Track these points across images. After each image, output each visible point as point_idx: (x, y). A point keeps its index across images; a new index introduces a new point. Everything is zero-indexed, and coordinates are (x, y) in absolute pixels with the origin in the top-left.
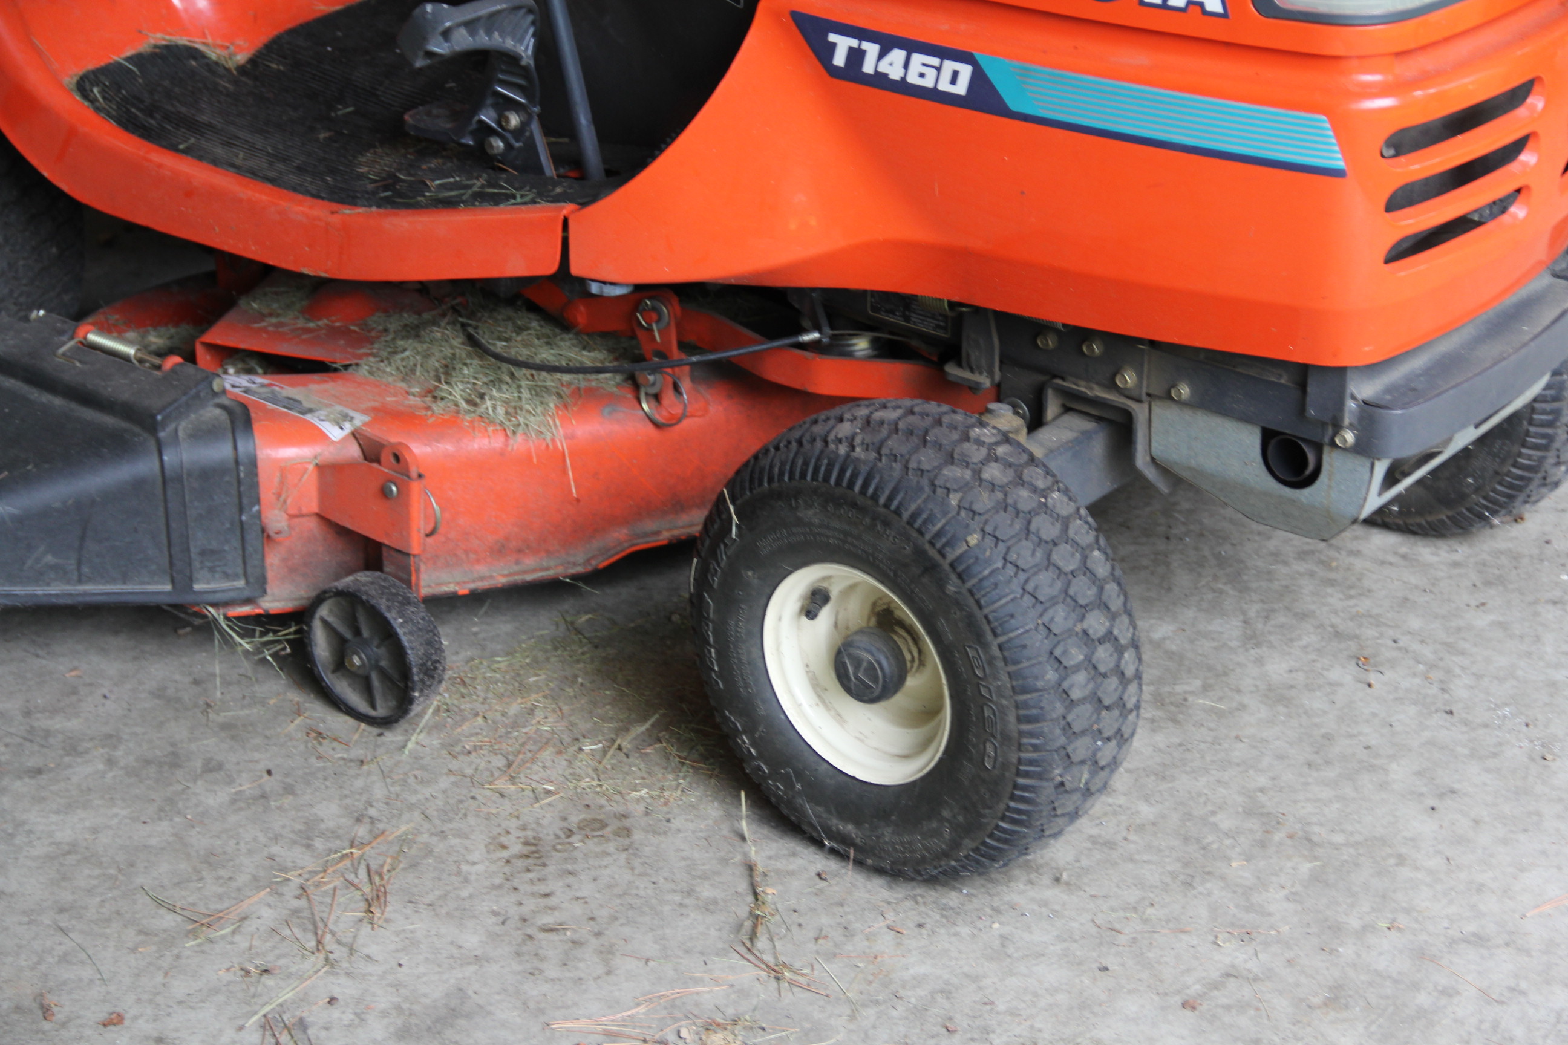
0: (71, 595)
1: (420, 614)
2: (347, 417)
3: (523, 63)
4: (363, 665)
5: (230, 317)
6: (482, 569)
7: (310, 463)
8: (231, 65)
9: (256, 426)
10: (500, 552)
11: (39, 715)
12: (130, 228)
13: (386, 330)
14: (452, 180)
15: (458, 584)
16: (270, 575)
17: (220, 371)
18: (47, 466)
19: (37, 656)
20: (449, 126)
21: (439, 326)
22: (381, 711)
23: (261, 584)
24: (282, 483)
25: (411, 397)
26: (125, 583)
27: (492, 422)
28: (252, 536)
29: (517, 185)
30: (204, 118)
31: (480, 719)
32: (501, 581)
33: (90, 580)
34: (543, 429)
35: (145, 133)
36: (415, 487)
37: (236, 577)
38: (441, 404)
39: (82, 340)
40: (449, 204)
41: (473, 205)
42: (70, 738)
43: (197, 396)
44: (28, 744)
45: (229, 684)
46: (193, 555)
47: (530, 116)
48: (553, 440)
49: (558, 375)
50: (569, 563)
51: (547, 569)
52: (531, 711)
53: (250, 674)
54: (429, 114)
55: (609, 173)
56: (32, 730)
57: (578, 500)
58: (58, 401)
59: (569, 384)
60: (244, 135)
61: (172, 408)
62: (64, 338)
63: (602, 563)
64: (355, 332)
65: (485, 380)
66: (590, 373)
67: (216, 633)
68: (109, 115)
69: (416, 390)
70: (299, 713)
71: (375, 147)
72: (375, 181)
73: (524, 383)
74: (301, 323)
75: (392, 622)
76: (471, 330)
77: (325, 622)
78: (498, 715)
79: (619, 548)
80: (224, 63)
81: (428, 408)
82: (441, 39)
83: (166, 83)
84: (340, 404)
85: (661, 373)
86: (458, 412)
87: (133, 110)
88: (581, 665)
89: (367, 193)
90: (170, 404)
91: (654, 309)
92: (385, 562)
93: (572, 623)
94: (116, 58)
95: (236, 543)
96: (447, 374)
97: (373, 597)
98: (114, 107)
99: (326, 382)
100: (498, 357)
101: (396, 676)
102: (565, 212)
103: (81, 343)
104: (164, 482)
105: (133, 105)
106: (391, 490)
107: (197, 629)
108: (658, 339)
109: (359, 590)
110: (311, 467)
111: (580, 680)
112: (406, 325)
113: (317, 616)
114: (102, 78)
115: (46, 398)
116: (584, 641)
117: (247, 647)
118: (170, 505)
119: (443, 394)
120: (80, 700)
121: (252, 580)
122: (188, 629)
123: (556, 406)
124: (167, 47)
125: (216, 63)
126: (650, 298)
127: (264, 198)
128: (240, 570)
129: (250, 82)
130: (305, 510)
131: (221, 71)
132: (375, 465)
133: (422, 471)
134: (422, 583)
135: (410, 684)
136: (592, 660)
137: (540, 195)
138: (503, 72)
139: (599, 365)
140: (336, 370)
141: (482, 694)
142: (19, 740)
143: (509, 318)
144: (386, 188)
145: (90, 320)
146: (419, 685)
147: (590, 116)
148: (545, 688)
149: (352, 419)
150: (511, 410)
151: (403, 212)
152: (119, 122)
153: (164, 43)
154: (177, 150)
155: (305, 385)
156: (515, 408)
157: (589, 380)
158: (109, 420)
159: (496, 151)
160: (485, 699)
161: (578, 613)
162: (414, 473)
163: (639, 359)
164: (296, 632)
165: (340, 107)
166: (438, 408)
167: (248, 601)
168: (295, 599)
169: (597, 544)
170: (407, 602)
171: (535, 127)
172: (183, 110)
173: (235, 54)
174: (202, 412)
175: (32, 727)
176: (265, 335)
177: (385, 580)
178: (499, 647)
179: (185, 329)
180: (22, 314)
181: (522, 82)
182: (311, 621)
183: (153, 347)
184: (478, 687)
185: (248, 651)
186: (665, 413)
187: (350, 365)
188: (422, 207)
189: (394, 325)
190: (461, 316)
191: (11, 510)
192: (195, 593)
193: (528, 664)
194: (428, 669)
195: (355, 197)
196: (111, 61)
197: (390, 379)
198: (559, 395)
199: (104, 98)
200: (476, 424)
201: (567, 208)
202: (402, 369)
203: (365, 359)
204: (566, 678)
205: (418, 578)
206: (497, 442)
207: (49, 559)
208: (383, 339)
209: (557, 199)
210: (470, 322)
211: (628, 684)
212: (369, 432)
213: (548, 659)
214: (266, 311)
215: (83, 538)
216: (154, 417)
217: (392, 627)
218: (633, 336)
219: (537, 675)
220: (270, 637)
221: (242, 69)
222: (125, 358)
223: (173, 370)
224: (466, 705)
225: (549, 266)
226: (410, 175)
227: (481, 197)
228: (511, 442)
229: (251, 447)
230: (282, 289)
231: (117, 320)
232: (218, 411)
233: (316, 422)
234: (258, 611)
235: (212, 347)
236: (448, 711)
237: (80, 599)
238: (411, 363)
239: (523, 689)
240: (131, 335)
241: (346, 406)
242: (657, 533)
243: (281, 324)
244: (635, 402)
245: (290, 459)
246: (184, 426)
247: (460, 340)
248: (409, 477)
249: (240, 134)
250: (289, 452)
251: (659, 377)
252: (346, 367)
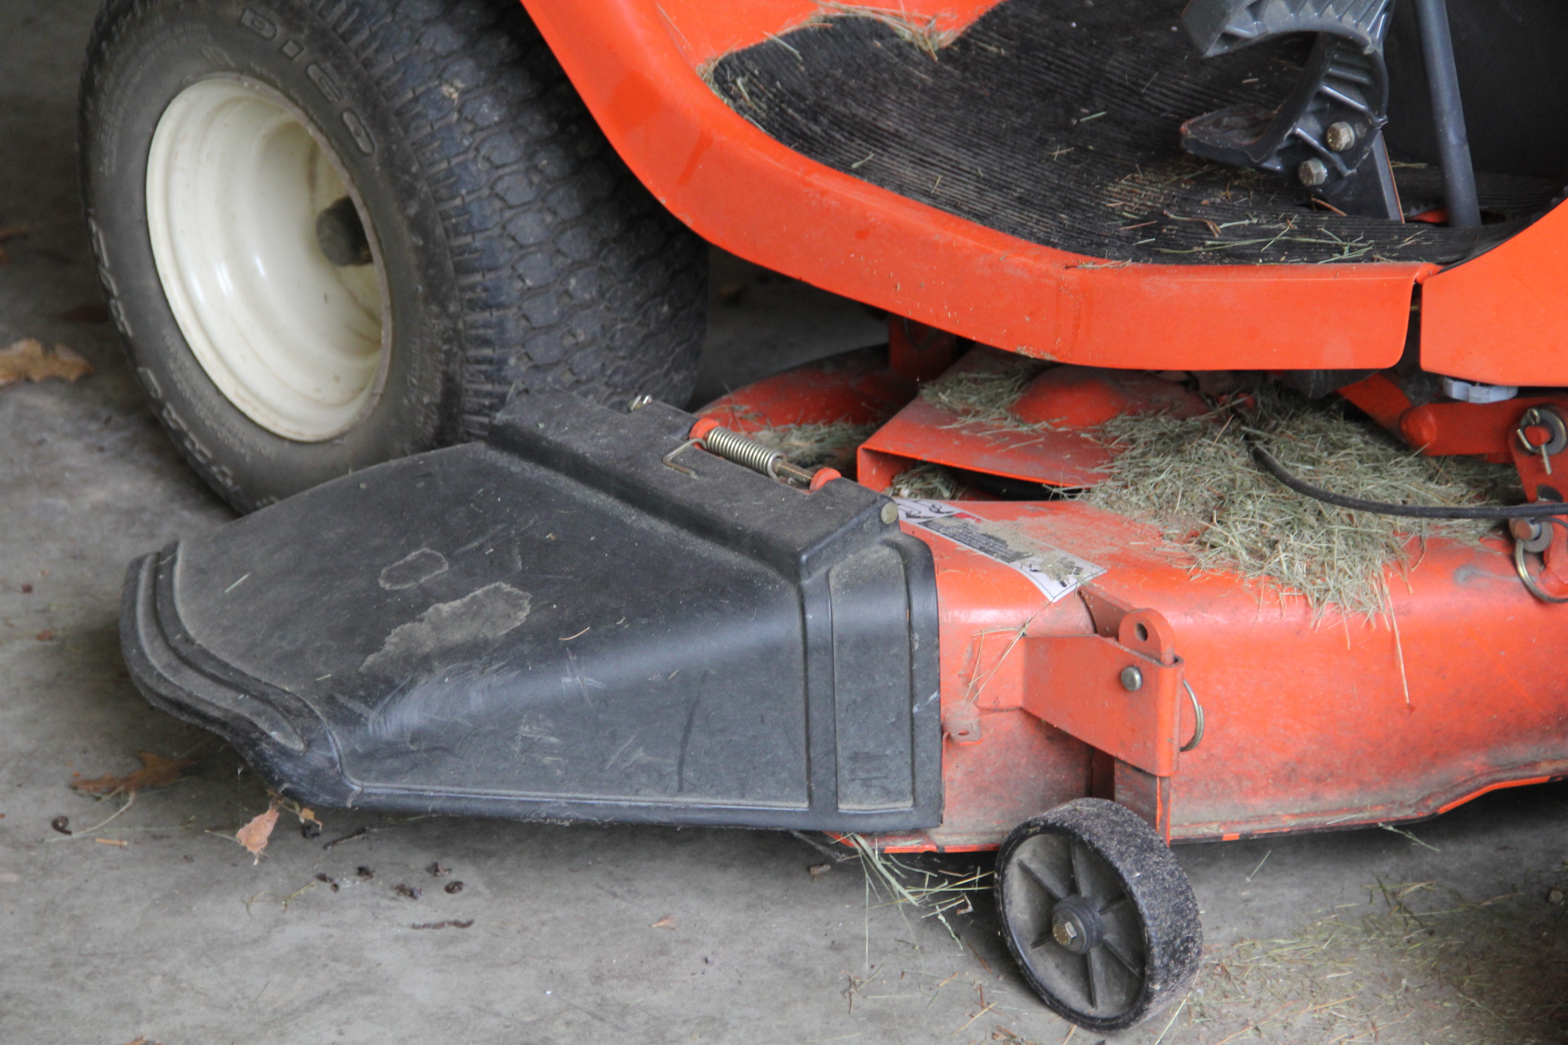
0: (667, 809)
1: (1167, 864)
2: (1070, 568)
3: (1368, 51)
4: (1079, 937)
5: (908, 413)
6: (1261, 805)
7: (1015, 633)
8: (931, 47)
9: (939, 575)
10: (1288, 779)
11: (614, 982)
12: (766, 277)
13: (1133, 441)
14: (1247, 222)
15: (1223, 823)
16: (948, 795)
17: (889, 492)
18: (644, 621)
19: (614, 895)
20: (1246, 142)
21: (1213, 439)
22: (1103, 1009)
23: (937, 805)
24: (973, 661)
25: (1167, 542)
26: (743, 796)
27: (1285, 585)
28: (927, 737)
29: (1344, 233)
30: (888, 124)
31: (1250, 1031)
32: (1287, 823)
33: (694, 789)
34: (1363, 598)
35: (806, 144)
36: (1169, 674)
37: (900, 795)
38: (1212, 553)
39: (700, 440)
40: (1240, 258)
41: (1277, 260)
42: (655, 1018)
43: (859, 528)
44: (597, 1023)
45: (883, 952)
46: (840, 760)
47: (1371, 129)
48: (1377, 615)
49: (1390, 518)
50: (1393, 802)
51: (1360, 809)
52: (1328, 1025)
53: (912, 938)
54: (1217, 124)
55: (1486, 217)
56: (602, 1004)
57: (1411, 708)
58: (663, 528)
59: (1406, 532)
60: (944, 149)
61: (823, 544)
62: (677, 438)
63: (1443, 805)
64: (1086, 441)
65: (1278, 520)
66: (1439, 517)
67: (867, 875)
68: (755, 116)
69: (1174, 531)
70: (982, 1003)
71: (1134, 171)
72: (1133, 222)
73: (1337, 528)
74: (1009, 425)
75: (1125, 875)
76: (1259, 445)
77: (1025, 870)
78: (1278, 1026)
79: (1472, 785)
80: (922, 44)
81: (1191, 560)
82: (1247, 15)
83: (839, 73)
84: (1061, 547)
85: (1551, 522)
86: (1235, 567)
87: (790, 111)
88: (1407, 960)
89: (1119, 238)
90: (820, 539)
91: (1543, 423)
92: (1118, 787)
93: (1394, 894)
94: (772, 37)
95: (903, 745)
96: (1220, 508)
97: (1099, 838)
98: (764, 106)
99: (1042, 514)
100: (1298, 487)
101: (1127, 957)
102: (1417, 275)
103: (700, 445)
104: (806, 653)
105: (790, 104)
106: (1133, 680)
107: (839, 869)
108: (1549, 471)
109: (1079, 826)
110: (1016, 639)
111: (1404, 982)
112: (1162, 435)
113: (1015, 860)
114: (750, 64)
115: (647, 522)
116: (1412, 922)
117: (912, 899)
118: (811, 685)
119: (1214, 540)
120: (670, 964)
121: (922, 801)
122: (826, 868)
123: (1385, 565)
124: (842, 20)
125: (911, 45)
126: (1539, 407)
127: (970, 242)
128: (906, 785)
129: (957, 73)
130: (1003, 703)
131: (916, 55)
132: (1111, 641)
133: (1178, 654)
134: (1172, 820)
135: (1148, 972)
136: (1424, 954)
137: (1380, 248)
138: (1337, 64)
139: (1453, 505)
140: (1057, 497)
141: (1254, 994)
142: (585, 1017)
143: (1318, 430)
144: (1147, 232)
145: (708, 410)
146: (1161, 974)
147: (1463, 131)
148: (1350, 991)
149: (1079, 571)
150: (1315, 568)
151: (1171, 268)
152: (769, 128)
153: (838, 14)
154: (849, 171)
155: (1013, 518)
156: (1322, 564)
157: (1437, 528)
158: (732, 559)
159: (1315, 182)
160: (1259, 1001)
161: (1404, 878)
162: (1168, 656)
163: (1516, 498)
164: (982, 882)
165: (1085, 111)
166: (1206, 559)
167: (915, 832)
168: (984, 833)
169: (1438, 775)
170: (1148, 847)
171: (1378, 147)
172: (861, 112)
173: (938, 31)
174: (864, 552)
175: (603, 999)
176: (956, 443)
177: (1117, 812)
178: (1281, 923)
179: (842, 429)
180: (616, 399)
181: (1364, 80)
182: (1005, 869)
183: (795, 454)
184: (1249, 982)
185: (910, 905)
186: (1553, 583)
187: (1079, 491)
188: (1200, 262)
189: (1145, 433)
190: (1244, 423)
191: (591, 681)
192: (841, 815)
193: (1325, 953)
194: (1175, 951)
195: (1100, 245)
196: (765, 40)
197: (1137, 513)
198: (1389, 547)
199: (751, 93)
200: (1262, 586)
201: (1421, 269)
202: (1154, 498)
203: (1100, 482)
204: (1383, 976)
205: (1166, 813)
206: (1293, 615)
207: (640, 755)
208: (1127, 453)
209: (1405, 255)
210: (1258, 432)
211: (1479, 993)
212: (1104, 591)
213: (1356, 946)
214: (959, 407)
215: (688, 728)
216: (796, 556)
217: (1126, 885)
218: (1508, 463)
219: (1340, 970)
220: (944, 887)
221: (946, 54)
222: (760, 470)
223: (825, 489)
224: (1229, 1008)
225: (1389, 355)
226: (1184, 213)
227: (1289, 249)
228: (1314, 615)
229: (932, 607)
230: (983, 375)
231: (746, 412)
232: (887, 551)
233: (1026, 572)
234: (928, 847)
235: (880, 457)
236: (1202, 1015)
237: (681, 816)
238: (1168, 491)
239: (1316, 990)
240: (765, 434)
241: (1070, 551)
242: (1533, 764)
243: (980, 427)
244: (1508, 564)
245: (985, 626)
246: (838, 572)
247: (1243, 460)
248: (1159, 660)
249: (941, 149)
250: (986, 616)
251: (1546, 527)
252: (1073, 493)
